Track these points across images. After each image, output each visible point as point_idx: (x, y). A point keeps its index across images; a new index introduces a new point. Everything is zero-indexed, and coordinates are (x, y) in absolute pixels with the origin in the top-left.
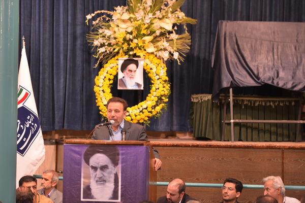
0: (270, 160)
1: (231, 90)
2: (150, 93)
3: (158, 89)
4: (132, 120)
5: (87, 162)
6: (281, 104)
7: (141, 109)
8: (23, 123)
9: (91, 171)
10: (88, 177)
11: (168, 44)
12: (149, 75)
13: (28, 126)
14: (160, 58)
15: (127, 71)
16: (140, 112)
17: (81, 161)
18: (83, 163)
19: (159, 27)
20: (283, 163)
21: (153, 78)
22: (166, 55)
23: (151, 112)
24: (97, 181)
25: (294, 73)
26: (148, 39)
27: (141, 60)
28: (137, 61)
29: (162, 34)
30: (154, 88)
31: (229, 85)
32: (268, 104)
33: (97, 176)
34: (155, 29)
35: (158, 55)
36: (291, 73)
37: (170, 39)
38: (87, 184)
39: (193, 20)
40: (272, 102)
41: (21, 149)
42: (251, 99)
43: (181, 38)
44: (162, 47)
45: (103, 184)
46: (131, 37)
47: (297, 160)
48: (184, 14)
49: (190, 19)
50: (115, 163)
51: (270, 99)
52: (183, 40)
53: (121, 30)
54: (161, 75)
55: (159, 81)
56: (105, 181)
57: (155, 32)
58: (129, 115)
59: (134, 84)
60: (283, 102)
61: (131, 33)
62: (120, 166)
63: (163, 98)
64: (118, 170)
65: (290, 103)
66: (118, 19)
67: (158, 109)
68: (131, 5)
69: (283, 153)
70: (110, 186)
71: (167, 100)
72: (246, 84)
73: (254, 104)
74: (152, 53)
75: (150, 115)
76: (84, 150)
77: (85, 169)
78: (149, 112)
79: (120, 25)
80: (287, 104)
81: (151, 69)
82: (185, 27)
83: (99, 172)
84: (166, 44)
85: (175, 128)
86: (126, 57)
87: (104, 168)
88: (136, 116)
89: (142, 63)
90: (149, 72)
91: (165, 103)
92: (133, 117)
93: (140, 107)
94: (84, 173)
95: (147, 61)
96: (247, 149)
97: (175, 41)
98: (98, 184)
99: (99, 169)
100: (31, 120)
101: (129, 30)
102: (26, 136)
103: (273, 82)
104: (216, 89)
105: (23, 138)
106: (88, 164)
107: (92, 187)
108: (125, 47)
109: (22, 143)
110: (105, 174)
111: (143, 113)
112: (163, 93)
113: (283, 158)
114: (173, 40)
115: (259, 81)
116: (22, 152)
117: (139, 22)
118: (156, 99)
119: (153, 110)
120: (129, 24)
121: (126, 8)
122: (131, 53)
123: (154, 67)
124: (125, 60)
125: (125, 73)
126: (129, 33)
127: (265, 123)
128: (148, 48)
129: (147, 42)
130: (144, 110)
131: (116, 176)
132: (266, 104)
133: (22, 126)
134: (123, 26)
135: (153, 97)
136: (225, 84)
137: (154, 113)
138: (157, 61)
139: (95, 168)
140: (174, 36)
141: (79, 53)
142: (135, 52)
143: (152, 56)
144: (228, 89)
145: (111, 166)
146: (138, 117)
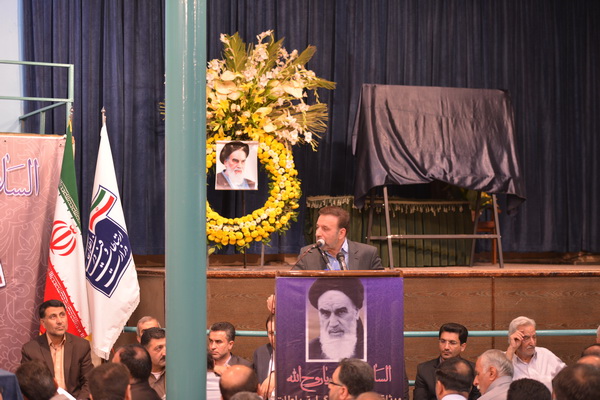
0: (474, 294)
1: (385, 189)
2: (270, 195)
3: (284, 189)
4: (244, 237)
5: (315, 304)
6: (445, 210)
7: (259, 220)
8: (108, 245)
9: (321, 317)
10: (316, 326)
11: (295, 120)
12: (267, 167)
13: (115, 250)
14: (283, 141)
15: (230, 161)
16: (258, 224)
17: (305, 303)
18: (309, 306)
19: (282, 93)
20: (493, 297)
21: (275, 172)
22: (294, 138)
23: (274, 225)
24: (330, 332)
25: (473, 165)
26: (265, 111)
27: (253, 144)
28: (247, 145)
29: (286, 104)
30: (277, 188)
31: (383, 183)
32: (428, 210)
33: (331, 324)
34: (275, 96)
35: (281, 137)
36: (469, 164)
37: (297, 111)
38: (315, 337)
39: (330, 83)
40: (432, 207)
41: (107, 285)
42: (404, 202)
43: (313, 111)
44: (287, 124)
45: (340, 336)
46: (239, 108)
47: (513, 294)
48: (314, 74)
49: (324, 81)
50: (358, 304)
51: (430, 203)
52: (315, 113)
53: (218, 96)
54: (287, 167)
55: (285, 177)
56: (343, 331)
57: (275, 101)
58: (240, 230)
59: (242, 181)
60: (447, 206)
61: (238, 102)
62: (365, 308)
63: (292, 203)
64: (362, 315)
65: (457, 207)
66: (215, 80)
67: (285, 219)
68: (231, 58)
69: (493, 283)
70: (351, 339)
71: (297, 206)
72: (406, 182)
73: (409, 210)
74: (272, 133)
75: (273, 229)
76: (309, 285)
77: (311, 315)
78: (271, 225)
79: (218, 90)
80: (453, 209)
81: (270, 158)
82: (316, 93)
83: (333, 318)
84: (292, 120)
85: (285, 248)
86: (228, 140)
87: (340, 312)
88: (251, 231)
89: (254, 149)
90: (267, 163)
91: (295, 210)
92: (247, 233)
93: (256, 217)
94: (310, 320)
95: (264, 145)
96: (439, 279)
97: (304, 115)
98: (332, 337)
99: (333, 314)
100: (120, 239)
101: (235, 97)
102: (113, 266)
103: (445, 177)
104: (363, 188)
105: (109, 269)
106: (316, 307)
107: (322, 341)
108: (229, 123)
109: (107, 276)
110: (342, 321)
111: (262, 226)
112: (292, 195)
113: (493, 291)
114: (301, 113)
115: (427, 177)
116: (108, 291)
117: (250, 85)
118: (282, 204)
119: (277, 222)
120: (233, 87)
121: (224, 62)
122: (239, 133)
123: (275, 155)
124: (227, 145)
125: (227, 164)
126: (234, 102)
127: (423, 240)
128: (266, 124)
129: (262, 116)
130: (264, 222)
131: (359, 323)
132: (424, 210)
133: (106, 250)
134: (222, 90)
135: (277, 201)
136: (378, 181)
137: (278, 227)
138: (280, 146)
139: (327, 313)
140: (303, 107)
141: (141, 132)
142: (245, 132)
143: (270, 138)
144: (381, 187)
145: (351, 309)
146: (255, 234)
